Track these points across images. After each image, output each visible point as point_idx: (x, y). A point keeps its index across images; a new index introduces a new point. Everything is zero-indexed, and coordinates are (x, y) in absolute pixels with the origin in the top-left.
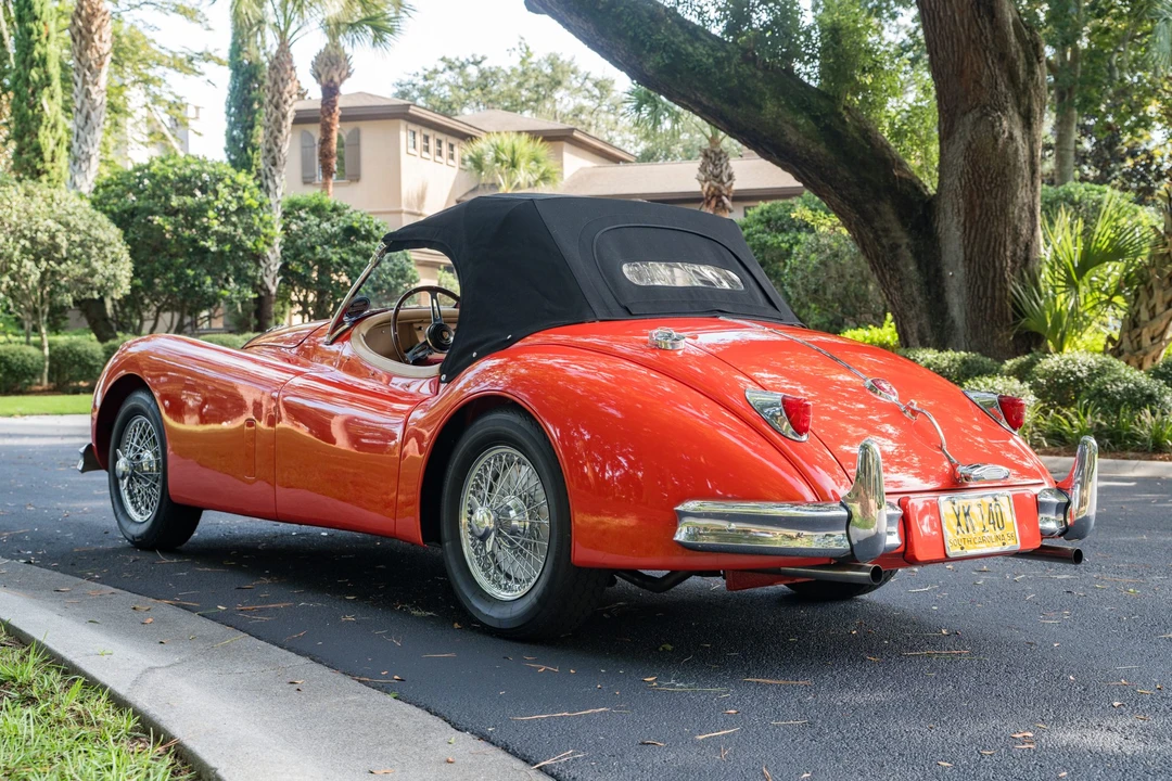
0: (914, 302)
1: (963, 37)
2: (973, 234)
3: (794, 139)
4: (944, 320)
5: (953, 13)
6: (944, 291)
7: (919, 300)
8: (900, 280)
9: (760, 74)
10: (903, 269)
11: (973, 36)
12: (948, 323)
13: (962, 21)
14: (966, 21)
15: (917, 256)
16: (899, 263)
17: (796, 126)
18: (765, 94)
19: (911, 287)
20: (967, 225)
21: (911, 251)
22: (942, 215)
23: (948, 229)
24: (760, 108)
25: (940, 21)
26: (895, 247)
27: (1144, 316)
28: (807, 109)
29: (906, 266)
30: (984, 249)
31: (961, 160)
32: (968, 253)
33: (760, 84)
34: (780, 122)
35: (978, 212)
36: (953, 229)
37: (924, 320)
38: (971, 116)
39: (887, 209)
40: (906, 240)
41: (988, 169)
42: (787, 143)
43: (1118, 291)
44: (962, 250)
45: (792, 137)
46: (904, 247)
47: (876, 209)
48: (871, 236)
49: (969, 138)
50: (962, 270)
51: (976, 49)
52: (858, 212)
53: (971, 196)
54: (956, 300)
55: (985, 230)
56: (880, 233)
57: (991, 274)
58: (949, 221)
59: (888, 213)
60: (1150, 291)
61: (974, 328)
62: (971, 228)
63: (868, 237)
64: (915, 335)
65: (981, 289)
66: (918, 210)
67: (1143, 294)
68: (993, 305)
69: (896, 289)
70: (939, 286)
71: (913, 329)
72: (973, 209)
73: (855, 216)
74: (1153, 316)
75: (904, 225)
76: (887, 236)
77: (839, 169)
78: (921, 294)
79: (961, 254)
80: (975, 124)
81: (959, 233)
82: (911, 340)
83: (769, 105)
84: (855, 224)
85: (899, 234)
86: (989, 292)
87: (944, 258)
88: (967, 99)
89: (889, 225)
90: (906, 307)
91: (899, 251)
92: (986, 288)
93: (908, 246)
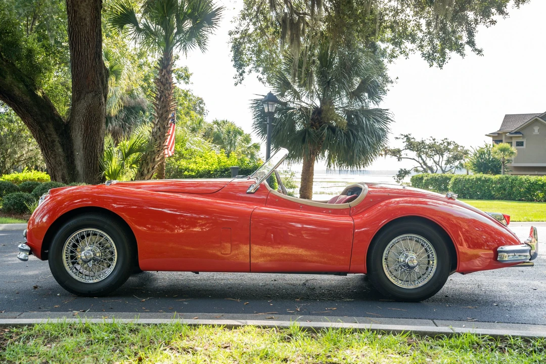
0: (61, 164)
1: (90, 64)
2: (87, 139)
3: (17, 93)
4: (74, 172)
5: (88, 54)
6: (74, 160)
7: (63, 163)
8: (55, 155)
9: (4, 63)
10: (56, 150)
11: (94, 65)
12: (76, 172)
13: (91, 58)
14: (92, 58)
15: (62, 145)
16: (55, 148)
17: (19, 88)
18: (7, 72)
19: (60, 158)
20: (85, 135)
21: (60, 144)
22: (74, 130)
23: (76, 136)
24: (5, 78)
25: (82, 56)
26: (53, 141)
27: (146, 172)
28: (23, 81)
29: (58, 149)
30: (91, 145)
31: (84, 111)
32: (85, 146)
33: (5, 67)
34: (12, 85)
35: (89, 131)
36: (79, 136)
37: (65, 171)
38: (91, 94)
39: (51, 126)
40: (57, 139)
41: (95, 115)
42: (15, 95)
43: (133, 163)
44: (82, 145)
45: (17, 92)
46: (56, 142)
47: (47, 126)
48: (44, 136)
49: (90, 102)
50: (82, 152)
51: (94, 69)
52: (40, 126)
53: (87, 124)
54: (79, 164)
55: (91, 138)
56: (48, 135)
57: (94, 154)
58: (77, 133)
59: (51, 128)
60: (147, 164)
61: (87, 174)
62: (86, 137)
63: (43, 137)
64: (60, 177)
65: (90, 160)
66: (64, 129)
67: (145, 164)
68: (94, 166)
69: (52, 158)
70: (72, 158)
71: (59, 175)
72: (87, 129)
73: (38, 128)
74: (148, 172)
75: (57, 133)
76: (50, 137)
77: (34, 108)
78: (64, 161)
79: (82, 146)
80: (93, 97)
81: (81, 138)
82: (58, 179)
83: (9, 77)
84: (38, 131)
85: (55, 136)
86: (93, 161)
87: (75, 147)
88: (89, 88)
89: (51, 133)
90: (57, 166)
91: (55, 143)
92: (91, 160)
93: (58, 141)
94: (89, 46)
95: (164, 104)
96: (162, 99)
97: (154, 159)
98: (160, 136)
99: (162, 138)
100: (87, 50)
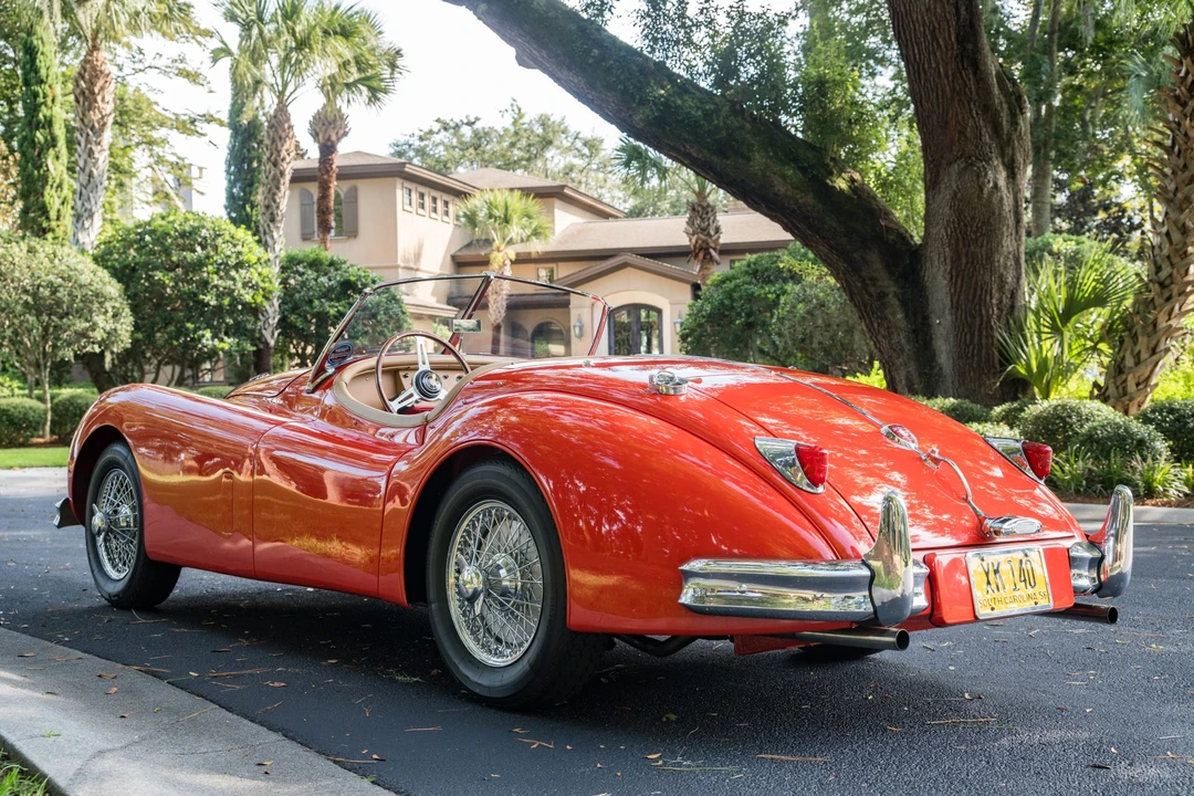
0: (902, 350)
1: (948, 89)
2: (959, 282)
3: (783, 190)
4: (932, 368)
5: (938, 65)
6: (931, 339)
7: (907, 347)
8: (888, 328)
9: (748, 126)
10: (891, 317)
11: (957, 88)
12: (936, 370)
14: (950, 73)
15: (904, 304)
16: (887, 312)
17: (784, 177)
18: (753, 146)
19: (899, 335)
20: (954, 274)
21: (899, 300)
22: (928, 264)
23: (934, 278)
24: (748, 159)
25: (925, 74)
26: (882, 296)
27: (1129, 362)
28: (795, 160)
29: (894, 314)
30: (970, 298)
31: (947, 210)
32: (955, 301)
33: (748, 136)
34: (768, 174)
35: (964, 261)
36: (940, 277)
37: (912, 367)
38: (956, 167)
39: (874, 257)
40: (893, 289)
41: (973, 218)
42: (776, 194)
43: (1101, 340)
44: (949, 299)
45: (781, 188)
46: (891, 296)
47: (863, 258)
48: (859, 285)
49: (955, 188)
50: (949, 317)
51: (960, 100)
52: (846, 262)
53: (957, 245)
54: (944, 348)
55: (972, 278)
56: (867, 281)
57: (978, 322)
58: (935, 270)
59: (875, 263)
60: (1135, 338)
61: (961, 375)
62: (957, 276)
63: (856, 287)
64: (904, 382)
65: (968, 336)
66: (905, 259)
67: (1128, 341)
68: (980, 351)
69: (883, 337)
70: (926, 334)
71: (901, 376)
72: (959, 259)
73: (842, 266)
74: (1138, 363)
75: (891, 274)
76: (874, 285)
77: (827, 219)
78: (908, 342)
79: (948, 302)
80: (961, 174)
81: (945, 282)
82: (899, 388)
83: (757, 156)
84: (844, 274)
85: (886, 283)
86: (976, 340)
87: (931, 307)
88: (952, 150)
89: (876, 274)
90: (894, 355)
91: (887, 299)
92: (972, 335)
93: (896, 295)
94: (938, 44)
95: (1181, 162)
96: (1176, 149)
97: (1155, 324)
98: (1168, 257)
99: (1176, 260)
100: (935, 54)
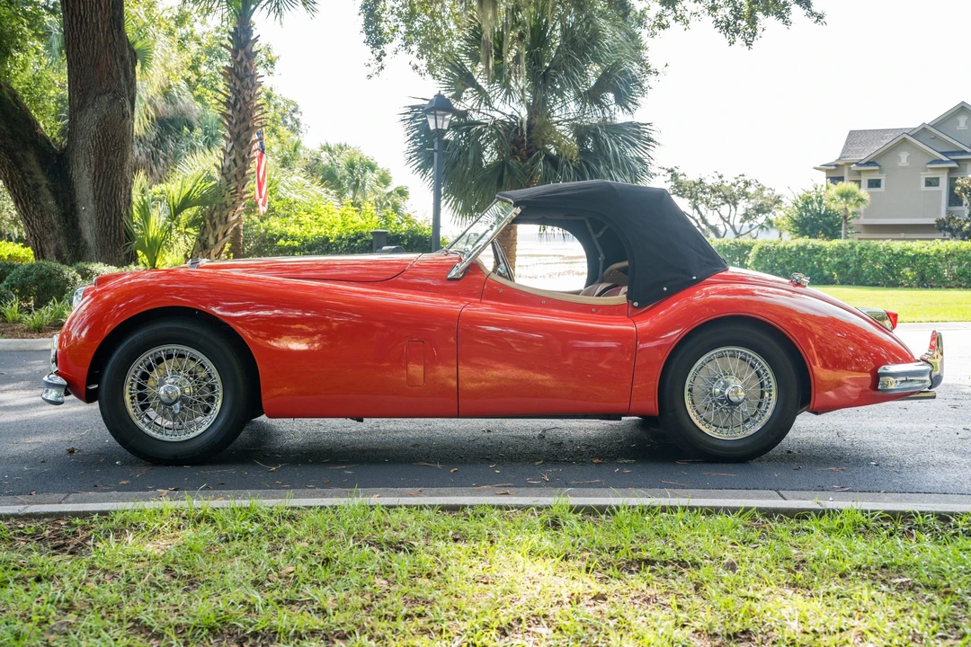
0: (53, 228)
1: (102, 40)
2: (101, 181)
4: (78, 242)
5: (97, 22)
6: (78, 220)
7: (57, 226)
8: (41, 211)
10: (44, 203)
11: (110, 41)
12: (82, 244)
13: (103, 28)
14: (106, 29)
15: (55, 194)
16: (41, 199)
19: (50, 216)
20: (97, 174)
21: (50, 190)
22: (75, 165)
23: (80, 176)
25: (86, 25)
26: (37, 186)
27: (211, 241)
29: (46, 201)
30: (109, 193)
31: (94, 128)
32: (97, 195)
35: (105, 166)
36: (85, 176)
37: (62, 241)
38: (106, 98)
39: (31, 157)
40: (45, 182)
41: (114, 136)
43: (188, 226)
44: (92, 192)
46: (43, 186)
47: (23, 156)
48: (20, 177)
49: (106, 112)
50: (92, 206)
51: (110, 50)
52: (11, 158)
53: (100, 154)
54: (88, 228)
55: (109, 179)
56: (26, 174)
57: (114, 210)
58: (81, 170)
59: (32, 162)
60: (215, 227)
61: (102, 247)
62: (99, 176)
63: (17, 178)
64: (52, 252)
65: (108, 220)
66: (56, 163)
67: (209, 227)
68: (115, 231)
69: (37, 217)
70: (74, 217)
71: (50, 248)
72: (101, 164)
73: (7, 161)
74: (216, 242)
75: (44, 170)
76: (31, 178)
78: (59, 222)
79: (91, 194)
80: (110, 104)
81: (89, 180)
82: (48, 256)
84: (8, 167)
85: (40, 176)
86: (113, 222)
87: (78, 197)
88: (101, 84)
89: (32, 170)
90: (45, 231)
91: (40, 189)
92: (110, 220)
93: (47, 186)
94: (100, 6)
95: (242, 116)
96: (238, 107)
97: (227, 218)
98: (235, 175)
99: (239, 178)
100: (97, 13)
